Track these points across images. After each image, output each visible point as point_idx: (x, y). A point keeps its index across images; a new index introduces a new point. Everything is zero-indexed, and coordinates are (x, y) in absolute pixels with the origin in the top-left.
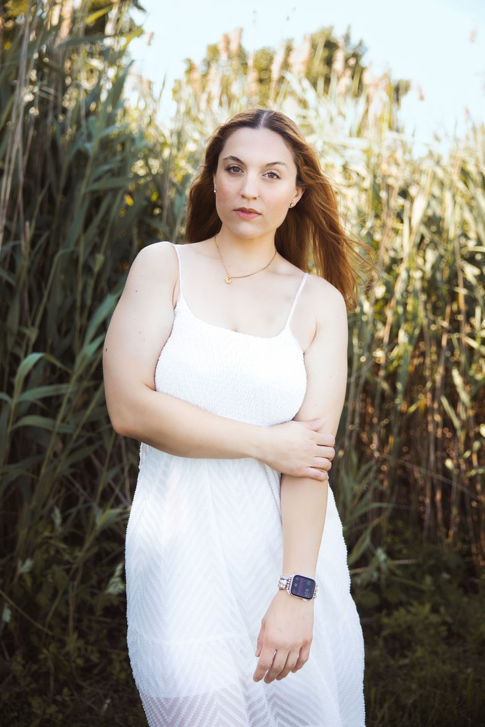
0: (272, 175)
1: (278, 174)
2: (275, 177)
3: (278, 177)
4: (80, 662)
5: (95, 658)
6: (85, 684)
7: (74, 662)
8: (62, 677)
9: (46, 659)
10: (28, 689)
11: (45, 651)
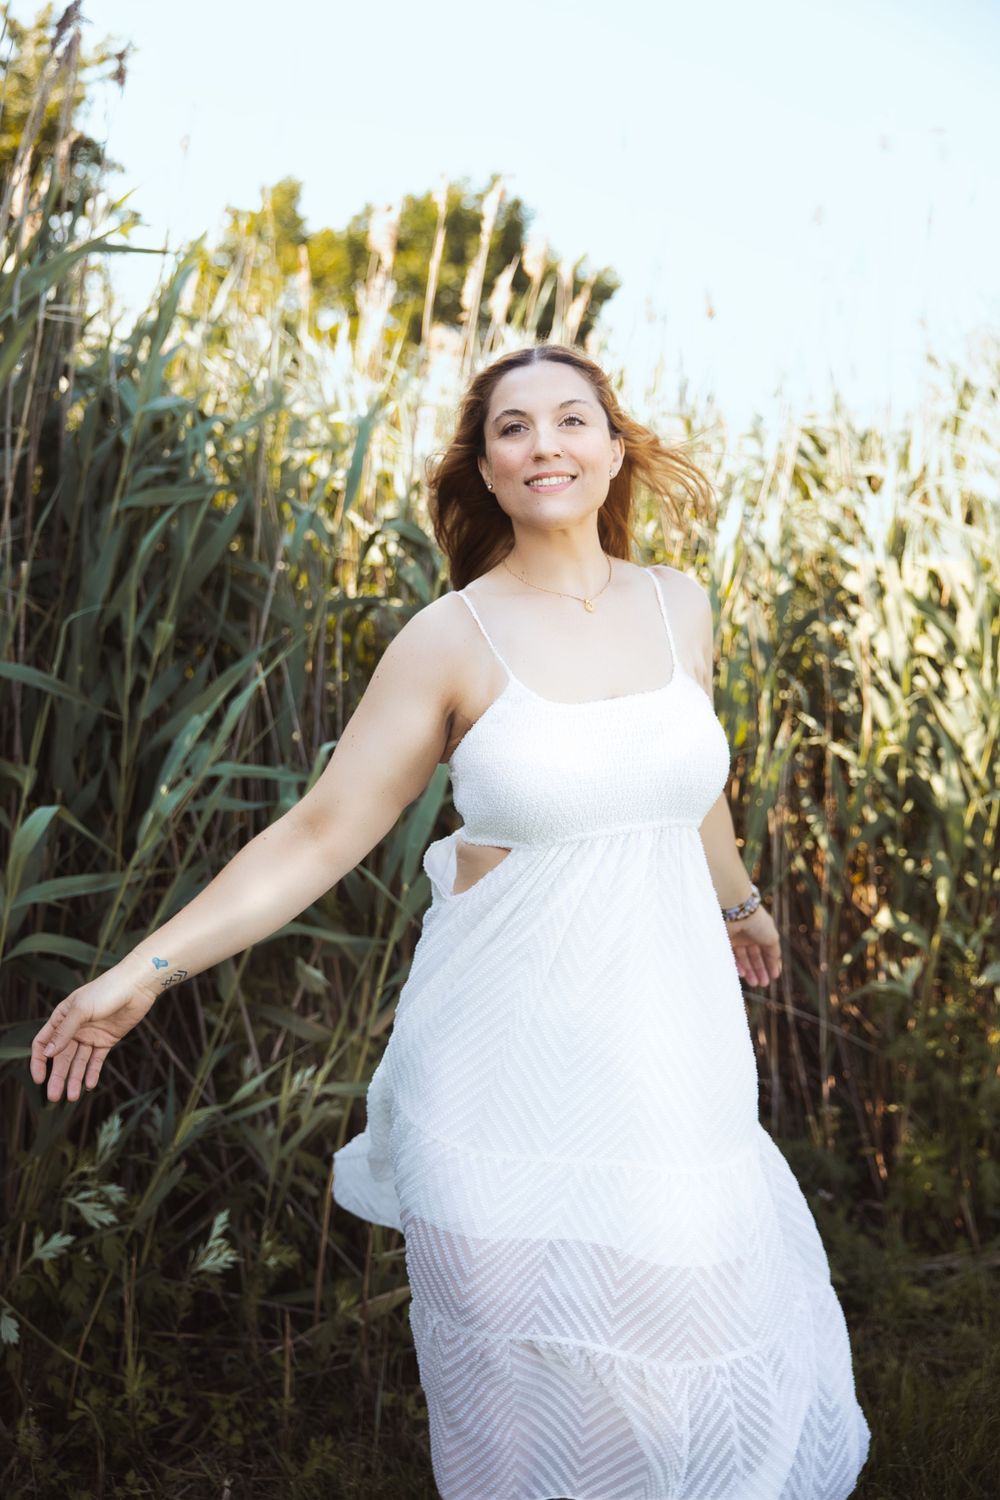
0: (571, 421)
1: (581, 418)
2: (577, 423)
3: (581, 423)
4: (152, 1418)
5: (177, 1409)
6: (163, 1465)
7: (141, 1418)
8: (119, 1451)
9: (84, 1420)
10: (53, 1482)
11: (79, 1404)
